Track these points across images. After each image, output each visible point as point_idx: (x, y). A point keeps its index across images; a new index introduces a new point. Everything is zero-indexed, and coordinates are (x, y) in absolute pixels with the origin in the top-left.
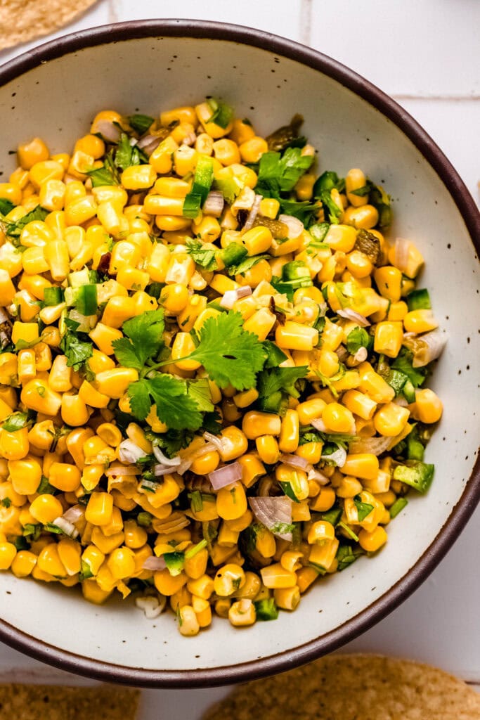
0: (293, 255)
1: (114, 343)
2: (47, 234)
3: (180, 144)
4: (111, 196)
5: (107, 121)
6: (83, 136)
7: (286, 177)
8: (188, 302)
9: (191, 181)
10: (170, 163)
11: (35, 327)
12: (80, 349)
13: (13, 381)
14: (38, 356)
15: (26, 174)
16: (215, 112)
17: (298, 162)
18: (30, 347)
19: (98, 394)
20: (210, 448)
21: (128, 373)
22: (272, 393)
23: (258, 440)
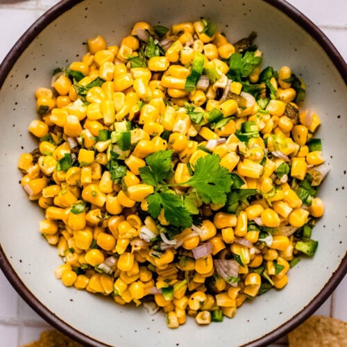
0: (248, 117)
1: (140, 169)
2: (102, 95)
3: (184, 45)
4: (141, 74)
5: (141, 28)
6: (126, 36)
7: (245, 69)
8: (186, 146)
9: (190, 68)
10: (178, 57)
11: (93, 152)
12: (119, 170)
13: (78, 183)
14: (93, 170)
15: (92, 57)
16: (205, 27)
17: (253, 60)
18: (88, 165)
19: (128, 199)
20: (194, 234)
21: (147, 188)
22: (234, 203)
23: (223, 231)
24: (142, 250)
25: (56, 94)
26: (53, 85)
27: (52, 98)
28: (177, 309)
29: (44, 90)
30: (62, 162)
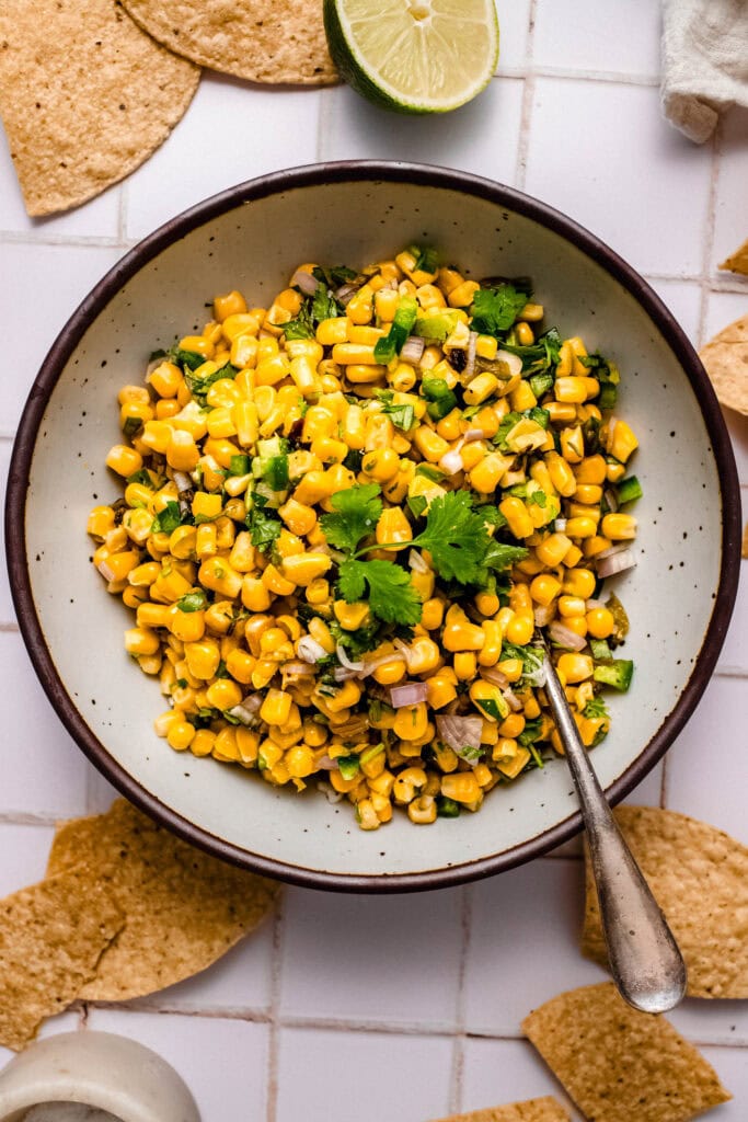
2: (236, 394)
4: (305, 350)
6: (282, 291)
8: (398, 468)
11: (218, 499)
12: (268, 528)
13: (191, 555)
14: (219, 531)
15: (219, 326)
16: (418, 259)
18: (211, 521)
19: (283, 580)
20: (398, 657)
21: (319, 560)
23: (457, 657)
24: (302, 682)
25: (155, 397)
26: (148, 379)
27: (149, 405)
28: (373, 795)
29: (135, 389)
30: (162, 516)
